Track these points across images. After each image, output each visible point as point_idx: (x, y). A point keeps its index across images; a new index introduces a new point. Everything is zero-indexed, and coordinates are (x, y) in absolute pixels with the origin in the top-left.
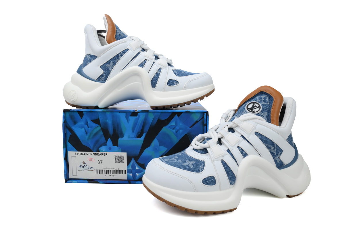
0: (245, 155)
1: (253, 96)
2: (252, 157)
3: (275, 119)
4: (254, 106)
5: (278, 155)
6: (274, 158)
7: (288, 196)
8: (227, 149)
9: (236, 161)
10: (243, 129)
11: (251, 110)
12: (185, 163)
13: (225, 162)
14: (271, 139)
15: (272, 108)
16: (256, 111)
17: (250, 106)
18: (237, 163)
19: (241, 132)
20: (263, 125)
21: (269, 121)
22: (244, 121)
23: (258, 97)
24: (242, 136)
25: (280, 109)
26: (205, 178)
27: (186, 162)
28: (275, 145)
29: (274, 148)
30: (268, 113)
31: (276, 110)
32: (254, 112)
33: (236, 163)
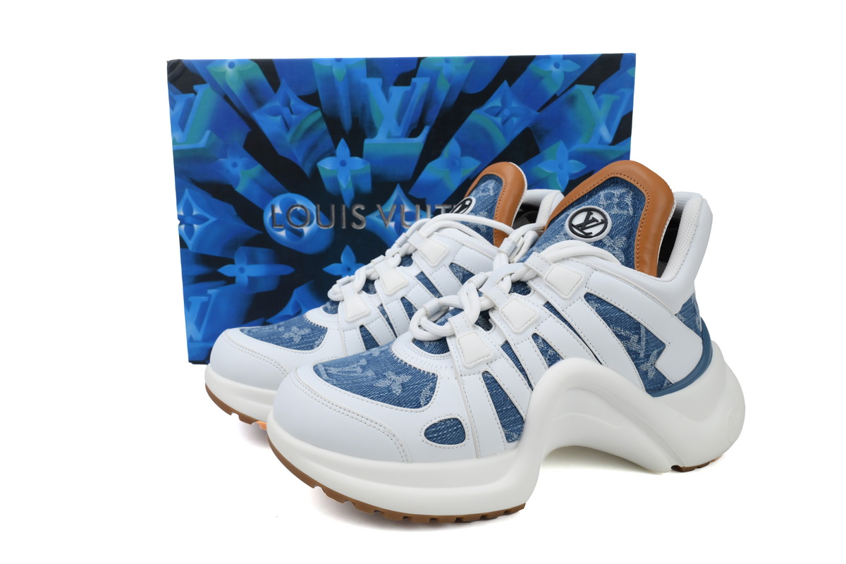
0: (552, 357)
1: (589, 190)
2: (573, 364)
3: (647, 257)
4: (591, 218)
5: (652, 358)
6: (637, 366)
7: (676, 469)
8: (502, 342)
9: (526, 376)
10: (550, 286)
11: (581, 231)
12: (381, 381)
13: (493, 378)
14: (632, 315)
15: (639, 226)
16: (593, 235)
17: (579, 220)
18: (529, 382)
19: (545, 294)
20: (609, 274)
21: (628, 262)
22: (554, 263)
23: (602, 194)
24: (549, 305)
25: (664, 228)
26: (435, 425)
27: (385, 376)
28: (643, 331)
29: (640, 338)
30: (628, 238)
31: (653, 230)
32: (588, 236)
33: (526, 382)
